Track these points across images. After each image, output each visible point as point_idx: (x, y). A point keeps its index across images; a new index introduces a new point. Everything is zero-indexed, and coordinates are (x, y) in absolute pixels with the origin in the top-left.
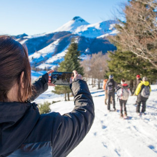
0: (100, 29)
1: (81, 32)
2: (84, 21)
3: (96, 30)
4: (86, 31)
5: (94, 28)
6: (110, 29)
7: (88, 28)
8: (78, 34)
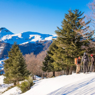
0: (22, 38)
1: (7, 40)
2: (9, 31)
3: (19, 38)
4: (11, 39)
5: (17, 37)
6: (29, 38)
7: (12, 37)
8: (4, 41)
